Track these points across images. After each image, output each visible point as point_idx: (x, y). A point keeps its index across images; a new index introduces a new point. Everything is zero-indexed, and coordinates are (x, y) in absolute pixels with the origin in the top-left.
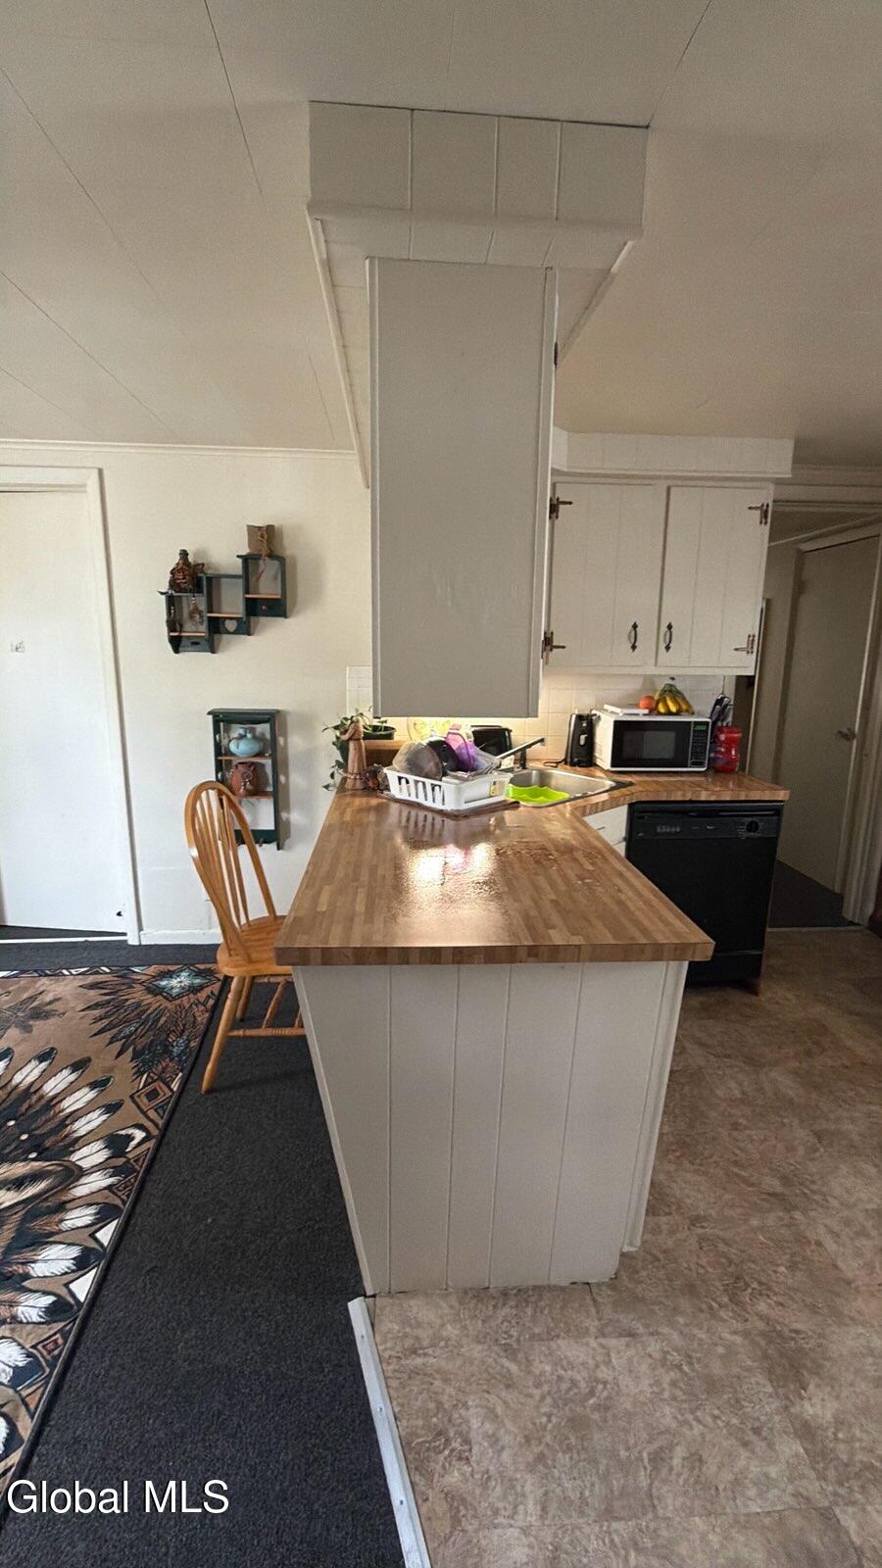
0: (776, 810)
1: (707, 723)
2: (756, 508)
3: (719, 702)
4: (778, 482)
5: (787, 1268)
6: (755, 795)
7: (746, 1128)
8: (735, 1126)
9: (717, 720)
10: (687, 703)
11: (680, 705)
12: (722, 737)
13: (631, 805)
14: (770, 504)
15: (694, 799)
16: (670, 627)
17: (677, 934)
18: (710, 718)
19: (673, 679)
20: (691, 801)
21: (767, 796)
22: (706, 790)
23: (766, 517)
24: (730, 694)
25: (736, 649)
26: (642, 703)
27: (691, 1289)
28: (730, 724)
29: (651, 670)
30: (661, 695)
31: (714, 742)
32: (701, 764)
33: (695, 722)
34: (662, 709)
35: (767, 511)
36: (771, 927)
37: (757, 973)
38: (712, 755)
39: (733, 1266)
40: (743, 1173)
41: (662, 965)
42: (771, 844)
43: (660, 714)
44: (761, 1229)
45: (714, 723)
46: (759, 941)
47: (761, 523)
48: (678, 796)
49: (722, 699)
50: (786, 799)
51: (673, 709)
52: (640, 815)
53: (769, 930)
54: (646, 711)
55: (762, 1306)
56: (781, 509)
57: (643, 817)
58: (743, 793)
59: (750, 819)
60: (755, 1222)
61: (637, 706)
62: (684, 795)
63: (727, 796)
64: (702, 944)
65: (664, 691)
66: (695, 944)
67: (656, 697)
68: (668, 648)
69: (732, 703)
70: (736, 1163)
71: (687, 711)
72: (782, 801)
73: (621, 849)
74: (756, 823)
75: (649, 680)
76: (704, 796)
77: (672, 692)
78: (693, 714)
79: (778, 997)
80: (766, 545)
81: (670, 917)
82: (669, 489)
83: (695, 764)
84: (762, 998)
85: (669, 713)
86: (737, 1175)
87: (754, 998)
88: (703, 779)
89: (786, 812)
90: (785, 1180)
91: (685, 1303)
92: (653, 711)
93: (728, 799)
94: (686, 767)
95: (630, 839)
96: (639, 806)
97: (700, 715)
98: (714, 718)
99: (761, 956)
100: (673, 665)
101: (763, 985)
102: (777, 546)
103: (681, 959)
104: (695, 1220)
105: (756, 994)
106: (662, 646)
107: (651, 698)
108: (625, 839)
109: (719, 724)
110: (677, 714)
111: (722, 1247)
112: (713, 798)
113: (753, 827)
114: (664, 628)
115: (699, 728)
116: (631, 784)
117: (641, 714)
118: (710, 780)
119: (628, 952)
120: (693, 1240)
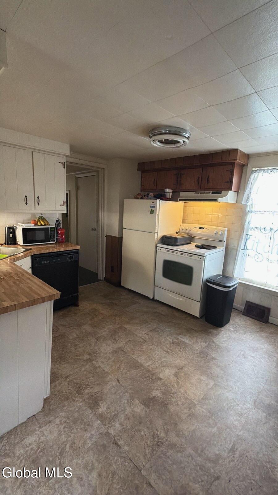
0: (77, 252)
1: (54, 228)
2: (61, 163)
3: (57, 221)
4: (67, 156)
5: (92, 377)
6: (71, 248)
7: (78, 344)
8: (76, 345)
9: (57, 227)
10: (47, 222)
11: (45, 223)
12: (59, 232)
13: (32, 256)
14: (65, 162)
15: (52, 252)
16: (38, 197)
17: (49, 293)
18: (55, 226)
19: (42, 214)
20: (51, 252)
21: (74, 248)
22: (56, 248)
23: (64, 166)
24: (60, 218)
25: (61, 205)
26: (32, 222)
27: (67, 398)
28: (61, 228)
29: (33, 211)
30: (38, 219)
31: (57, 234)
32: (54, 241)
33: (50, 228)
34: (39, 224)
35: (64, 165)
36: (80, 286)
37: (78, 300)
38: (57, 237)
39: (78, 385)
40: (79, 358)
41: (45, 304)
42: (77, 262)
43: (38, 225)
44: (84, 371)
45: (56, 228)
46: (77, 291)
47: (63, 167)
48: (47, 251)
49: (58, 220)
50: (79, 248)
51: (43, 224)
52: (35, 259)
53: (79, 287)
54: (34, 225)
55: (87, 391)
56: (68, 164)
57: (36, 259)
58: (67, 248)
59: (70, 256)
60: (83, 369)
61: (31, 223)
62: (49, 251)
63: (62, 249)
64: (56, 293)
65: (39, 218)
66: (55, 294)
67: (37, 220)
68: (38, 204)
69: (61, 221)
70: (77, 356)
71: (47, 224)
72: (78, 249)
73: (30, 271)
74: (72, 257)
75: (33, 215)
76: (56, 250)
77: (42, 218)
78: (50, 225)
79: (84, 305)
80: (65, 175)
81: (46, 288)
82: (32, 152)
83: (52, 241)
84: (79, 306)
85: (42, 225)
86: (77, 359)
87: (77, 308)
88: (55, 245)
89: (80, 252)
90: (90, 354)
91: (66, 403)
92: (36, 224)
93: (63, 250)
94: (49, 242)
95: (33, 267)
96: (34, 256)
97: (52, 225)
98: (56, 226)
99: (78, 295)
100: (40, 210)
101: (80, 303)
102: (68, 175)
103: (51, 300)
104: (67, 377)
105: (78, 306)
106: (37, 203)
107: (35, 220)
108: (31, 267)
109: (58, 228)
110: (45, 225)
111: (75, 381)
112: (58, 251)
113: (71, 258)
114: (36, 198)
115: (52, 229)
116: (31, 249)
117: (32, 226)
118: (57, 245)
119: (33, 302)
120: (66, 383)
